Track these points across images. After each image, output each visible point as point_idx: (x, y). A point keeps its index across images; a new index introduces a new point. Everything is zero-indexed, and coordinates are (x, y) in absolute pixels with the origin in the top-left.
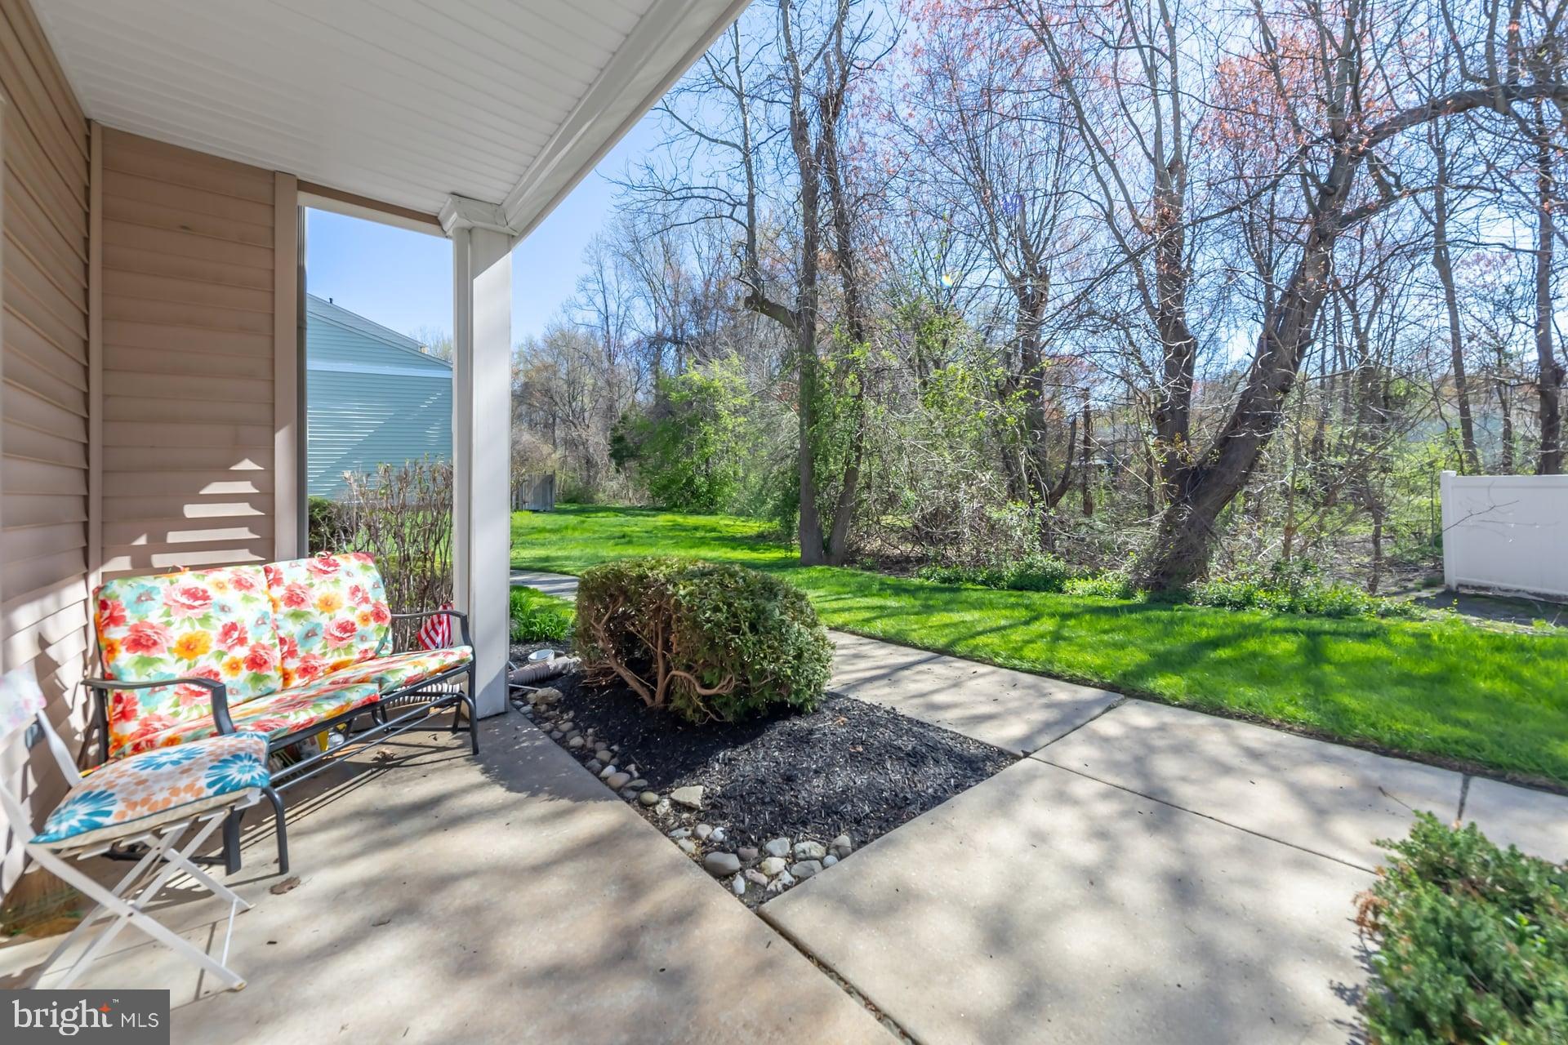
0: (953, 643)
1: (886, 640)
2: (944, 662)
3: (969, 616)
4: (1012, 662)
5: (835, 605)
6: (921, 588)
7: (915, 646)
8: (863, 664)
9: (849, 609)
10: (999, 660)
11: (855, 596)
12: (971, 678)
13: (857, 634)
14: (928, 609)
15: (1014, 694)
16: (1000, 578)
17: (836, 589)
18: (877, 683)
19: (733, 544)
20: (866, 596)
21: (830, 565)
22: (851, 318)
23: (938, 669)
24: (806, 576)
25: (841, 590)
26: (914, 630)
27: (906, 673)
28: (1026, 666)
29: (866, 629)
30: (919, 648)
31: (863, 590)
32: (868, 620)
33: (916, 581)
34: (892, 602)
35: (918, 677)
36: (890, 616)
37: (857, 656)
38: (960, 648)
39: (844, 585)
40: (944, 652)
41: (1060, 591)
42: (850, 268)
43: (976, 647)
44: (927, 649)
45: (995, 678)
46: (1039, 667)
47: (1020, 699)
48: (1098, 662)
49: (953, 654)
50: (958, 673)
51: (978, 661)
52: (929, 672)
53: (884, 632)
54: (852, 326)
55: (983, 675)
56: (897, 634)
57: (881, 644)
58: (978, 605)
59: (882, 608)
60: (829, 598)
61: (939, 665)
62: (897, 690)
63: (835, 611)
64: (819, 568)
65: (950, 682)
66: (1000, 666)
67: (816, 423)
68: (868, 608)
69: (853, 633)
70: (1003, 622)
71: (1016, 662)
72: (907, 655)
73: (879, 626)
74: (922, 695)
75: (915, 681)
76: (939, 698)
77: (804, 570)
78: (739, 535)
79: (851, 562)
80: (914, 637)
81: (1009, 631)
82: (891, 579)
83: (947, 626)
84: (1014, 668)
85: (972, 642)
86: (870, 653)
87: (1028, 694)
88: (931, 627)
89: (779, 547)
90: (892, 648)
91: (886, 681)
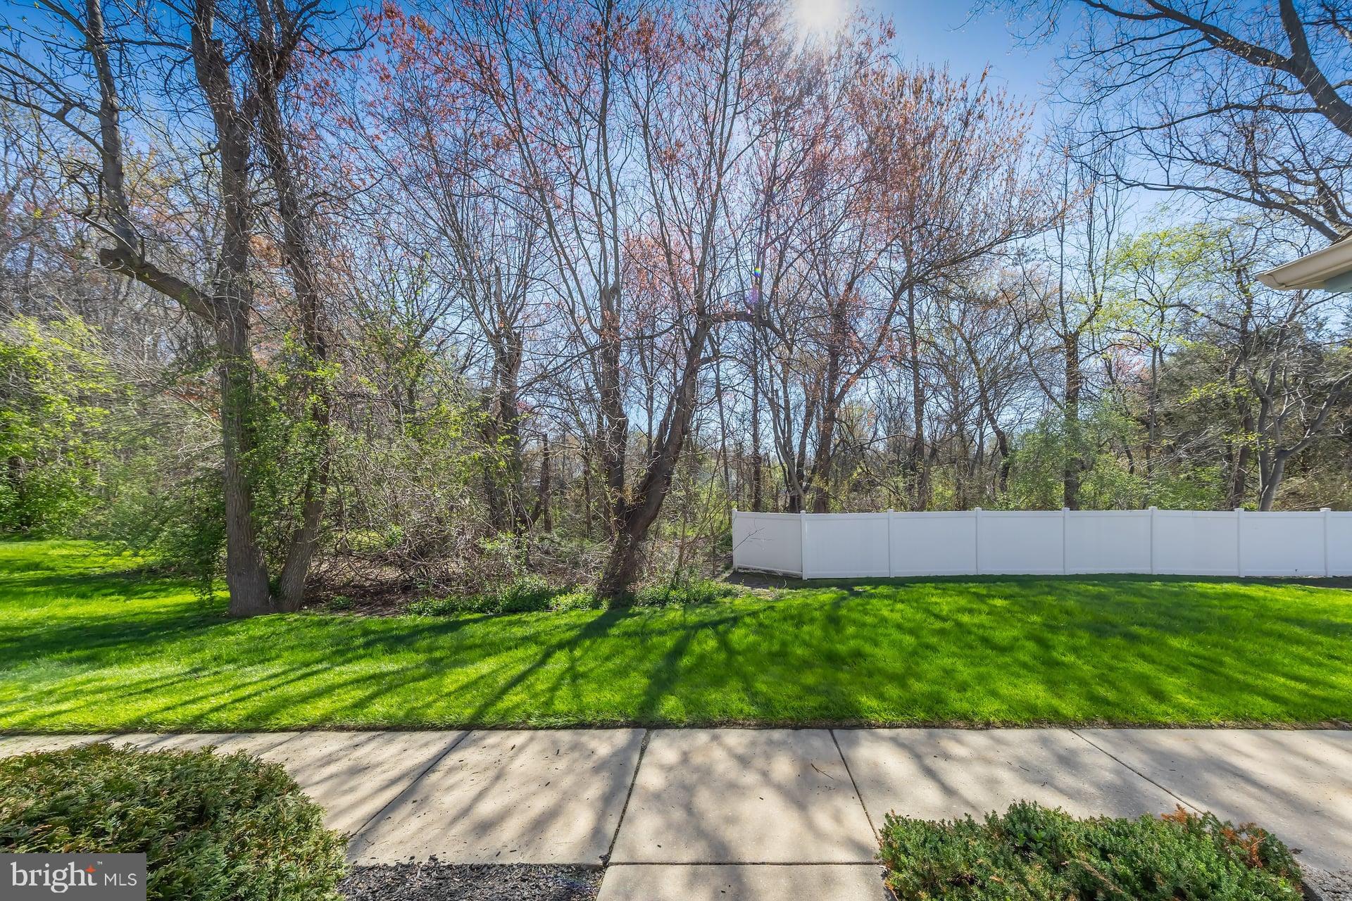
0: (480, 713)
1: (394, 727)
2: (475, 742)
3: (485, 666)
4: (546, 721)
5: (303, 687)
6: (417, 632)
7: (434, 728)
8: (369, 783)
9: (328, 691)
10: (533, 722)
11: (334, 664)
12: (512, 758)
13: (348, 729)
14: (437, 667)
15: (562, 764)
16: (495, 603)
17: (301, 656)
18: (398, 816)
19: (84, 588)
20: (349, 661)
21: (281, 611)
22: (309, 327)
23: (470, 755)
24: (242, 637)
25: (309, 656)
26: (429, 705)
27: (434, 777)
28: (560, 722)
29: (361, 720)
30: (440, 729)
31: (342, 651)
32: (360, 705)
33: (408, 620)
34: (388, 665)
35: (452, 780)
36: (390, 689)
37: (357, 770)
38: (489, 718)
39: (312, 646)
40: (471, 726)
41: (548, 608)
42: (306, 269)
43: (508, 711)
44: (450, 728)
45: (534, 748)
46: (573, 720)
47: (569, 770)
48: (618, 698)
49: (482, 727)
50: (495, 754)
51: (511, 729)
52: (461, 766)
53: (388, 717)
54: (311, 338)
55: (523, 748)
56: (407, 716)
57: (388, 736)
58: (489, 648)
59: (374, 678)
60: (292, 676)
61: (471, 750)
62: (430, 817)
63: (305, 699)
64: (264, 619)
65: (491, 774)
66: (535, 728)
67: (255, 445)
68: (357, 681)
69: (341, 729)
70: (522, 668)
71: (552, 720)
72: (426, 745)
73: (380, 709)
74: (465, 812)
75: (450, 788)
76: (487, 808)
77: (237, 627)
78: (98, 571)
79: (313, 601)
80: (432, 714)
81: (532, 679)
82: (375, 623)
83: (465, 688)
84: (549, 728)
85: (501, 706)
86: (374, 759)
87: (575, 761)
88: (449, 694)
89: (184, 585)
90: (403, 739)
91: (409, 807)
